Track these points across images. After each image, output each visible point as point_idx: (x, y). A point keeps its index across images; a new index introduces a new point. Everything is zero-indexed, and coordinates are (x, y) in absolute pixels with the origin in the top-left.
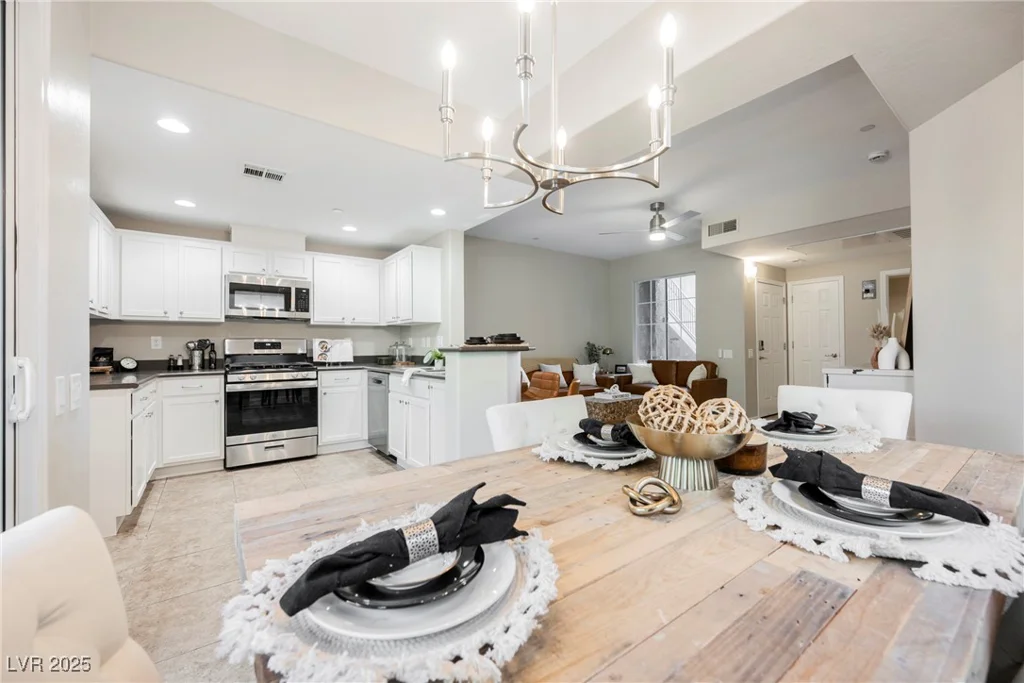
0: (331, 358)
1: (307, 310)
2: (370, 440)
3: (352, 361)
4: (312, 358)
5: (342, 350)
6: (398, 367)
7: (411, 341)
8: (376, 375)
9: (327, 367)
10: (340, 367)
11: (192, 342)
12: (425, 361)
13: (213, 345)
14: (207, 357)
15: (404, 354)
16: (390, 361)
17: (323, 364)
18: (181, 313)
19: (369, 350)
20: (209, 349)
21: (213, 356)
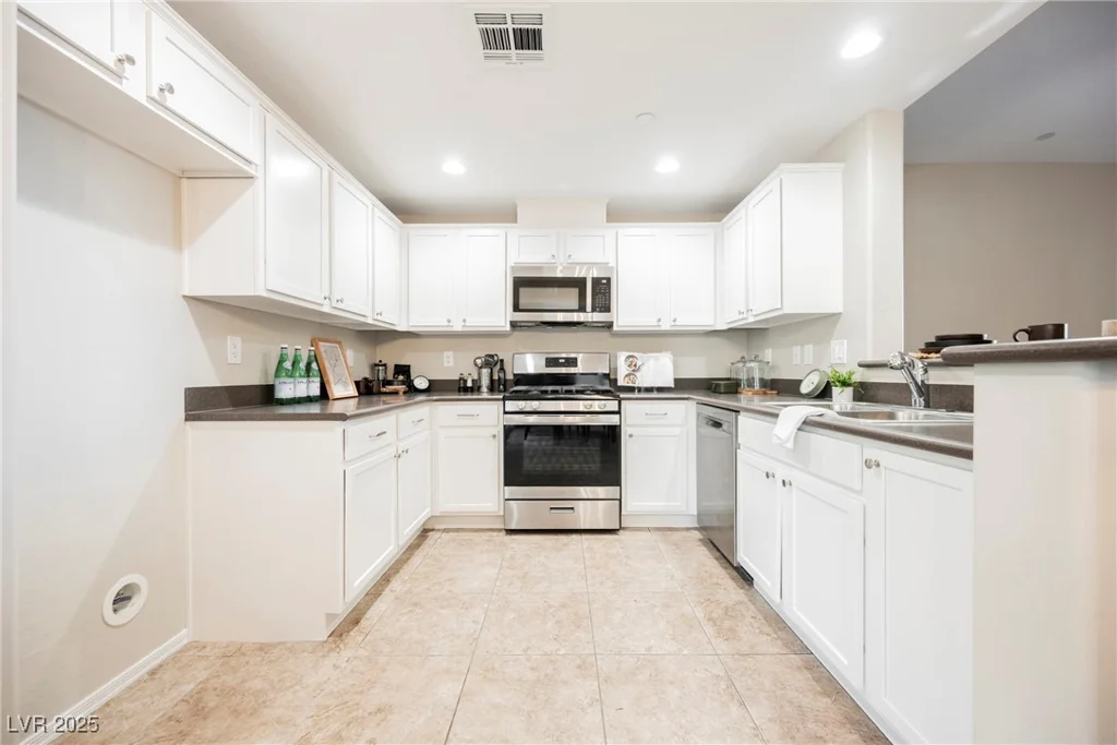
0: (643, 380)
1: (607, 309)
2: (700, 516)
3: (673, 386)
4: (616, 380)
5: (658, 369)
6: (745, 399)
7: (768, 355)
8: (711, 412)
9: (636, 395)
10: (655, 395)
11: (479, 358)
12: (805, 389)
13: (502, 361)
14: (496, 377)
15: (757, 376)
16: (732, 387)
17: (631, 389)
18: (464, 321)
19: (698, 369)
20: (498, 367)
21: (502, 375)
